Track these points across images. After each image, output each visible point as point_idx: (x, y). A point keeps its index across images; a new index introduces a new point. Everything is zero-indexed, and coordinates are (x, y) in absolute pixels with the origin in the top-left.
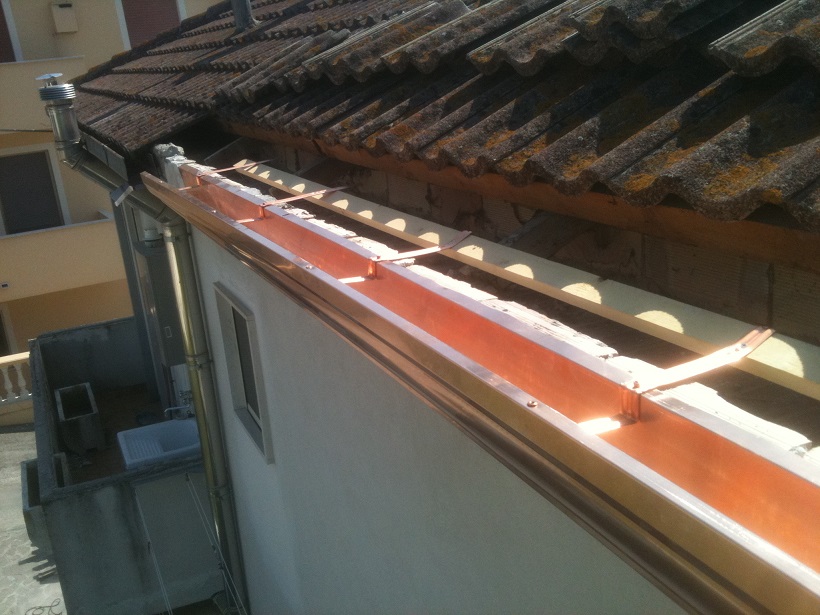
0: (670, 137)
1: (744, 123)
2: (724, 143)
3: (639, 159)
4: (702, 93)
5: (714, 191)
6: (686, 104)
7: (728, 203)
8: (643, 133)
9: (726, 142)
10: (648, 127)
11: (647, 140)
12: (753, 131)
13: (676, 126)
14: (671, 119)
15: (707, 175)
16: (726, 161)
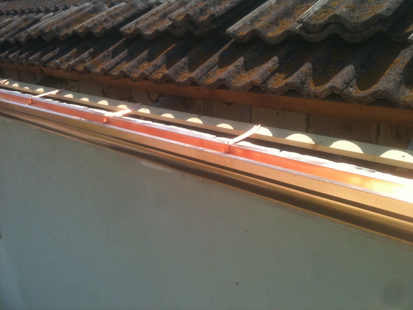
0: (216, 65)
1: (242, 59)
2: (236, 66)
3: (207, 73)
4: (224, 48)
5: (236, 83)
6: (219, 52)
7: (241, 86)
8: (206, 63)
9: (237, 66)
10: (208, 61)
11: (209, 66)
12: (245, 62)
13: (217, 61)
14: (215, 58)
15: (233, 77)
16: (238, 72)
